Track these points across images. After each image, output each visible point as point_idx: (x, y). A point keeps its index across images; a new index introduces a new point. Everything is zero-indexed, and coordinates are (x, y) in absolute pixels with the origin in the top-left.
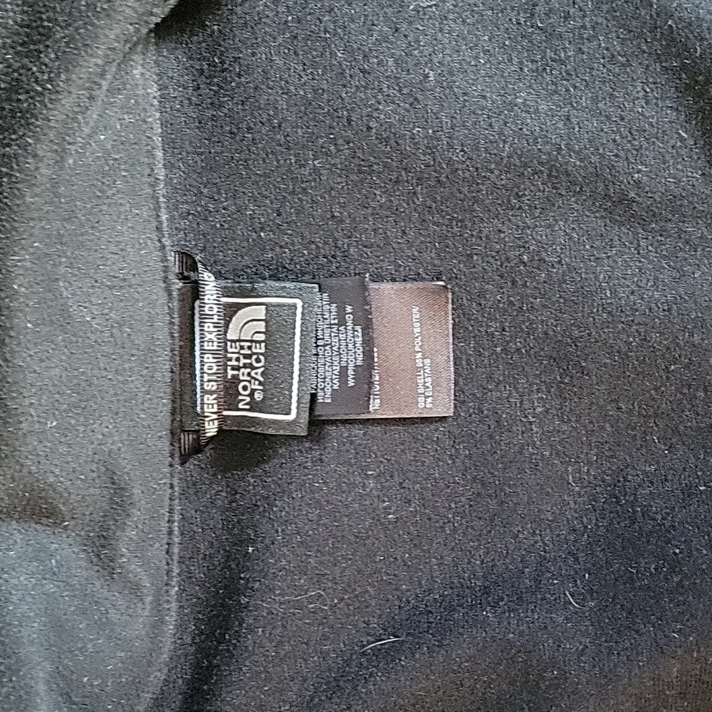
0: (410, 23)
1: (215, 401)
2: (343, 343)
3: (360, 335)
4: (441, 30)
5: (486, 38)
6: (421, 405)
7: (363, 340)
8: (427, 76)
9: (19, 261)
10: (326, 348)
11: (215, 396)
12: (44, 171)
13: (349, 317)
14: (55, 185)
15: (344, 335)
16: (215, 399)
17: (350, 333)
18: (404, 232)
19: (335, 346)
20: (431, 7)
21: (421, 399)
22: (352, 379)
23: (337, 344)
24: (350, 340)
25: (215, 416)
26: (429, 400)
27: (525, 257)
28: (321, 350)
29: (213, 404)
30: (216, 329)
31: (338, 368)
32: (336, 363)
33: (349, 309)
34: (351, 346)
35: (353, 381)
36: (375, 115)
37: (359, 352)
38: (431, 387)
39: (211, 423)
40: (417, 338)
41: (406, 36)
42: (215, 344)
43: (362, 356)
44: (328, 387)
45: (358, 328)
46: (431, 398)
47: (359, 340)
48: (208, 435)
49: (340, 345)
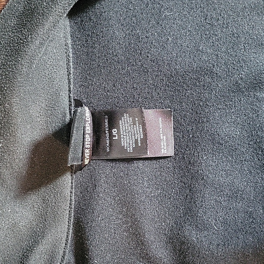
0: (163, 21)
1: (89, 152)
2: (136, 131)
3: (141, 128)
4: (174, 23)
5: (190, 26)
6: (163, 152)
7: (142, 130)
8: (168, 39)
9: (15, 101)
10: (129, 133)
11: (89, 150)
12: (24, 70)
13: (137, 122)
14: (28, 74)
15: (136, 128)
16: (89, 151)
17: (138, 128)
18: (158, 94)
19: (133, 132)
20: (171, 15)
21: (163, 150)
22: (140, 143)
23: (133, 131)
24: (138, 130)
25: (88, 157)
26: (165, 150)
27: (201, 103)
28: (127, 134)
29: (88, 153)
30: (90, 126)
31: (134, 140)
32: (133, 138)
33: (137, 119)
34: (138, 132)
35: (140, 144)
36: (150, 52)
37: (142, 134)
38: (166, 146)
39: (87, 159)
40: (161, 128)
41: (161, 25)
42: (90, 131)
43: (142, 135)
44: (131, 146)
45: (141, 126)
46: (166, 150)
47: (141, 130)
48: (85, 164)
49: (134, 132)
